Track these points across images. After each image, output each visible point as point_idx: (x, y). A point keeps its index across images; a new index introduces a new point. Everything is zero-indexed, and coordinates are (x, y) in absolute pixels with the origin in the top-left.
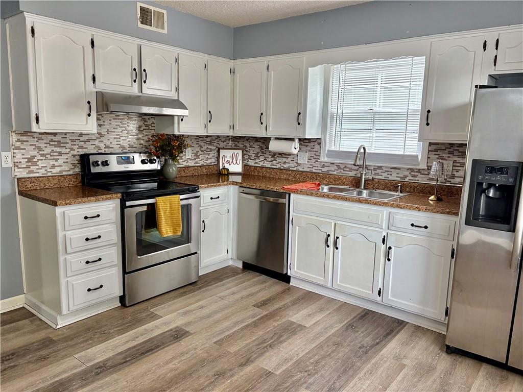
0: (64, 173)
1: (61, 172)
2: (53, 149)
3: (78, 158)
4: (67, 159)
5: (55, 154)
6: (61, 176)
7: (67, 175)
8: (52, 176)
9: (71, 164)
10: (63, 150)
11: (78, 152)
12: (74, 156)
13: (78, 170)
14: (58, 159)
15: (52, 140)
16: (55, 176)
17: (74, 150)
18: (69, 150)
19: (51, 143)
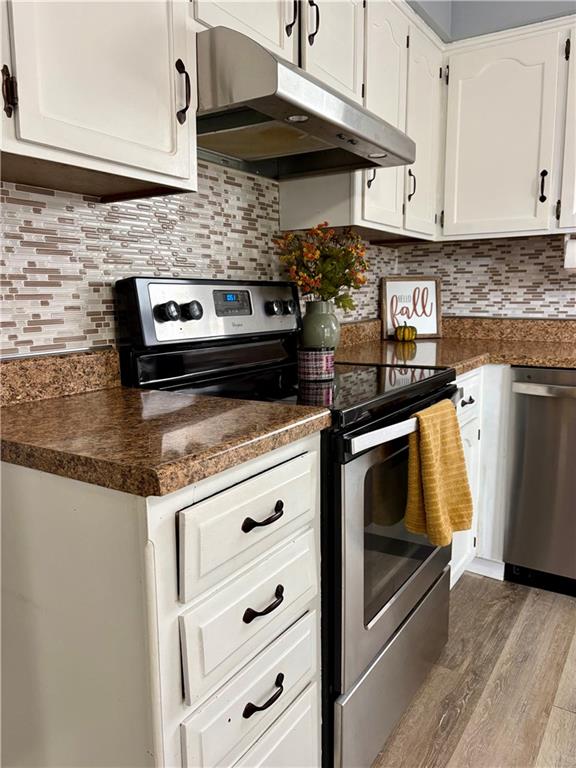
0: (70, 348)
1: (59, 342)
2: (32, 259)
3: (106, 294)
4: (76, 297)
5: (40, 278)
6: (62, 356)
7: (79, 354)
8: (35, 359)
9: (89, 314)
10: (66, 266)
11: (107, 273)
12: (96, 287)
13: (107, 335)
14: (50, 296)
15: (28, 228)
16: (44, 358)
17: (96, 267)
18: (80, 266)
19: (27, 237)
